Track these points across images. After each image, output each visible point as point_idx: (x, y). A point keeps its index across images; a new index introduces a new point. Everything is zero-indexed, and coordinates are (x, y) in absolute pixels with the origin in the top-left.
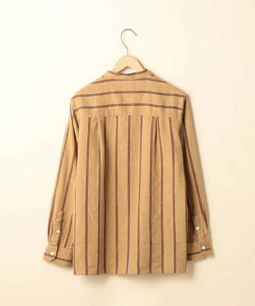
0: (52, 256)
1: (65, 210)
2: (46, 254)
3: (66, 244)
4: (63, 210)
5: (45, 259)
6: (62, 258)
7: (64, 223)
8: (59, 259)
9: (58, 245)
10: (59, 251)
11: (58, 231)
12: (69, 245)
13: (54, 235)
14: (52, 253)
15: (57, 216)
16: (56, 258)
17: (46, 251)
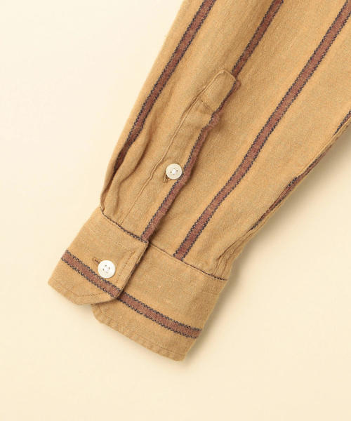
0: (104, 284)
1: (246, 76)
2: (70, 260)
3: (191, 239)
4: (237, 70)
5: (58, 283)
6: (155, 305)
7: (216, 140)
8: (137, 306)
9: (151, 237)
10: (145, 266)
11: (174, 171)
12: (207, 248)
13: (146, 183)
14: (106, 269)
15: (198, 96)
16: (121, 296)
17: (77, 243)
